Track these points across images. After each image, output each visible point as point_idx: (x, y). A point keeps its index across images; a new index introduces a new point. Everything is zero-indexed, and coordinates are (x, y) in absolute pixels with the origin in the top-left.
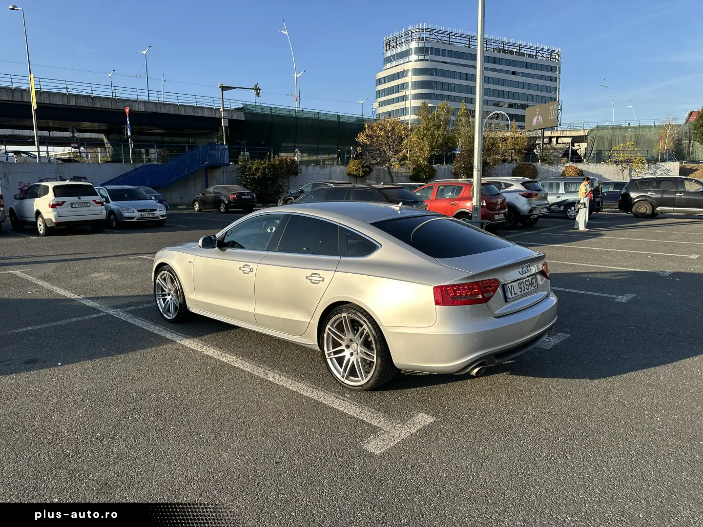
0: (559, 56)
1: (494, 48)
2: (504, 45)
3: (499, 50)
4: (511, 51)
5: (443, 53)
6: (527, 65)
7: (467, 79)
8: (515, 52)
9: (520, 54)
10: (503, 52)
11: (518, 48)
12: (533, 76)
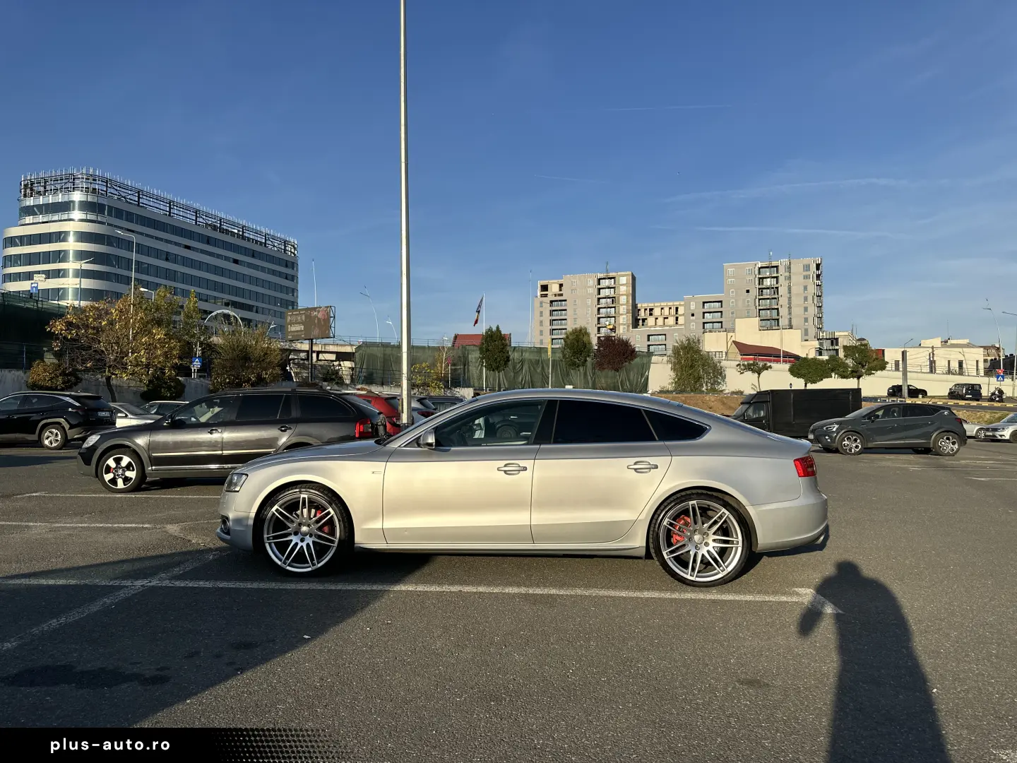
0: (295, 249)
1: (206, 224)
2: (221, 222)
3: (215, 228)
4: (231, 232)
5: (129, 217)
6: (253, 254)
7: (167, 259)
8: (237, 234)
9: (243, 238)
10: (220, 232)
11: (241, 230)
12: (263, 269)
